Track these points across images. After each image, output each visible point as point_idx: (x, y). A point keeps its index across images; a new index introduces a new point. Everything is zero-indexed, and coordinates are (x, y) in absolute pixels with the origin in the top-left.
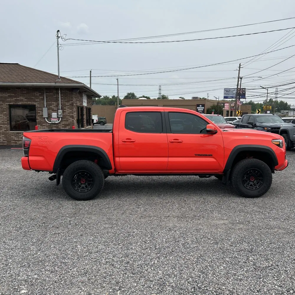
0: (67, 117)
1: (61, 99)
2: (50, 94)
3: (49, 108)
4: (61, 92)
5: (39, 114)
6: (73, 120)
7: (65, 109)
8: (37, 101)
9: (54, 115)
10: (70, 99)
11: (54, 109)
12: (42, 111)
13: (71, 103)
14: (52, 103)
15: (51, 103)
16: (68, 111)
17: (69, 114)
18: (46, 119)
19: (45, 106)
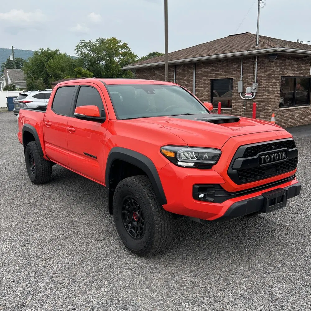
0: (262, 92)
1: (258, 70)
2: (247, 64)
3: (244, 81)
4: (258, 61)
5: (235, 89)
6: (269, 95)
7: (261, 82)
8: (234, 74)
9: (249, 89)
10: (268, 69)
11: (250, 83)
12: (237, 84)
13: (268, 74)
14: (249, 75)
15: (247, 75)
16: (264, 83)
17: (265, 88)
18: (240, 94)
19: (241, 79)
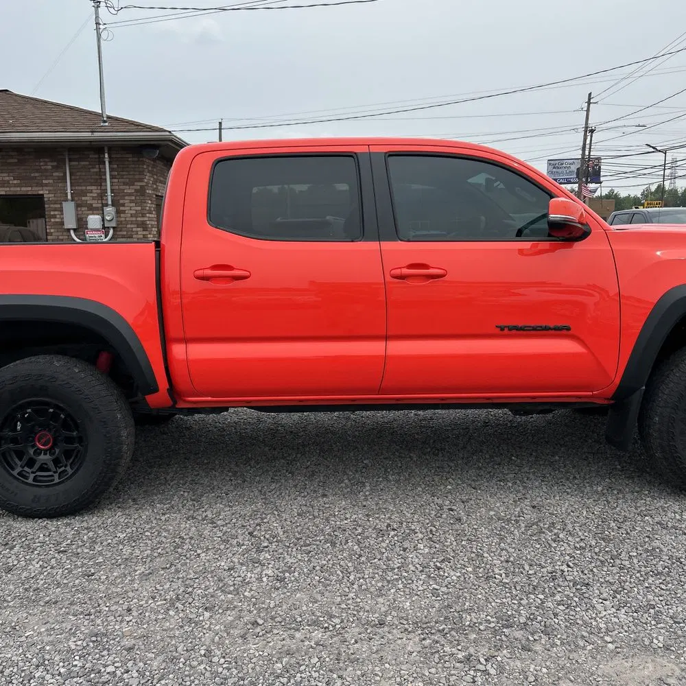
0: (129, 226)
1: (112, 177)
2: (82, 163)
3: (79, 202)
4: (110, 157)
5: (53, 220)
6: (144, 233)
7: (123, 205)
8: (46, 185)
9: (94, 220)
10: (137, 177)
11: (94, 205)
12: (61, 210)
13: (139, 187)
14: (88, 188)
15: (84, 188)
16: (130, 209)
17: (134, 219)
18: (72, 232)
19: (69, 197)
